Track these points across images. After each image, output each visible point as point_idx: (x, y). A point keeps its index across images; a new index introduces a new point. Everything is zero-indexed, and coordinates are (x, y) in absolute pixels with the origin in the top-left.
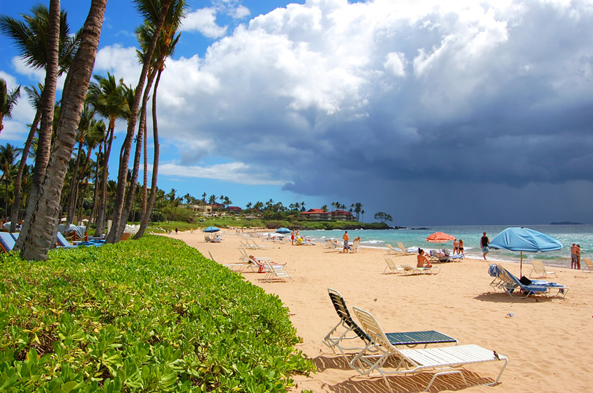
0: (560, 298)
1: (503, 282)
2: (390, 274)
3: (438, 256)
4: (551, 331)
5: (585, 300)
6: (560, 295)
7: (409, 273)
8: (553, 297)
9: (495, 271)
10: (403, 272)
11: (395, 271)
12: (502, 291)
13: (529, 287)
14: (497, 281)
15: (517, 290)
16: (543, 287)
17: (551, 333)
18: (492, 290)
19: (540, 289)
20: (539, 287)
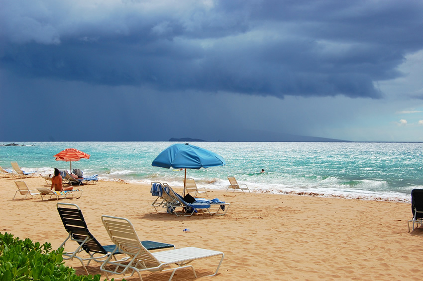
0: (222, 215)
1: (165, 202)
2: (22, 200)
3: (70, 178)
4: (231, 239)
5: (244, 215)
6: (221, 211)
7: (47, 197)
8: (214, 214)
9: (158, 190)
10: (39, 198)
11: (29, 196)
12: (165, 210)
13: (193, 204)
14: (160, 200)
15: (179, 209)
16: (207, 204)
17: (232, 240)
18: (153, 210)
19: (204, 207)
20: (203, 204)
